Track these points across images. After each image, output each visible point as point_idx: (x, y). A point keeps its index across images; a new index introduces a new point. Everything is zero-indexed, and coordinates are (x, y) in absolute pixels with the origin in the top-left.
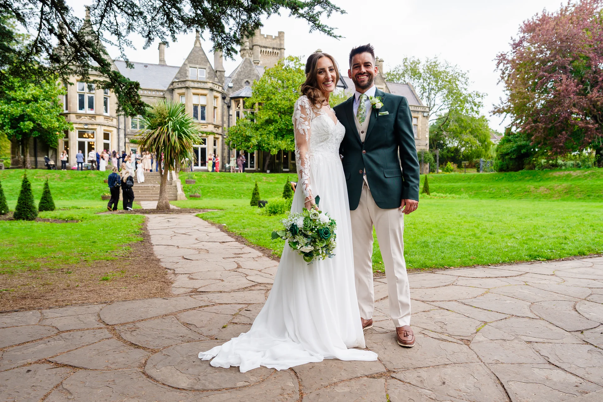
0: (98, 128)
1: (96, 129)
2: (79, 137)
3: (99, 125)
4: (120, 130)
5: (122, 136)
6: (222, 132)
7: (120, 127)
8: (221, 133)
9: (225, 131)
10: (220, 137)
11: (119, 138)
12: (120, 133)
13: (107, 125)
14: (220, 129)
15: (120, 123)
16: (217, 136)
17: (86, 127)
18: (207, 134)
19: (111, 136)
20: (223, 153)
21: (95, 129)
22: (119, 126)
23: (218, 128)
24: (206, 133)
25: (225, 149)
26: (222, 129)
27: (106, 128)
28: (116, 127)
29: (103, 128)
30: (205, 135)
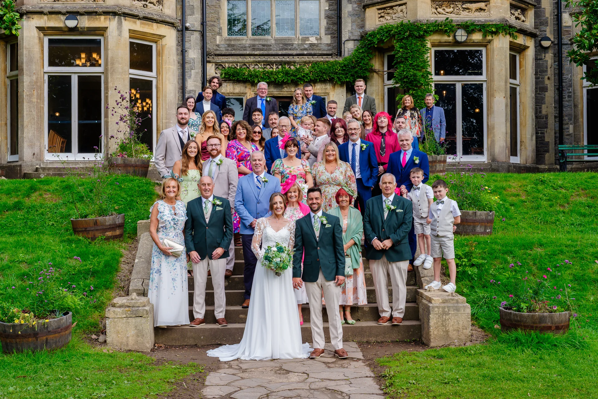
0: (112, 24)
1: (105, 29)
2: (51, 64)
3: (115, 14)
4: (187, 33)
5: (194, 54)
6: (536, 27)
7: (187, 25)
8: (534, 31)
9: (546, 23)
10: (530, 43)
11: (183, 64)
12: (187, 45)
13: (141, 15)
14: (531, 13)
15: (188, 11)
16: (521, 40)
17: (71, 23)
18: (485, 36)
19: (158, 54)
20: (539, 101)
21: (102, 31)
22: (183, 21)
23: (524, 11)
24: (484, 28)
25: (545, 89)
26: (537, 15)
27: (138, 26)
28: (172, 25)
29: (128, 25)
30: (477, 37)
